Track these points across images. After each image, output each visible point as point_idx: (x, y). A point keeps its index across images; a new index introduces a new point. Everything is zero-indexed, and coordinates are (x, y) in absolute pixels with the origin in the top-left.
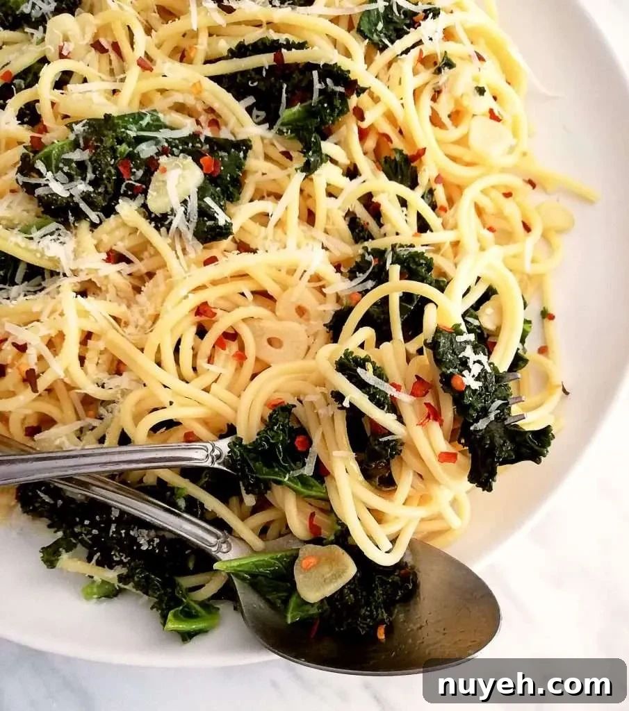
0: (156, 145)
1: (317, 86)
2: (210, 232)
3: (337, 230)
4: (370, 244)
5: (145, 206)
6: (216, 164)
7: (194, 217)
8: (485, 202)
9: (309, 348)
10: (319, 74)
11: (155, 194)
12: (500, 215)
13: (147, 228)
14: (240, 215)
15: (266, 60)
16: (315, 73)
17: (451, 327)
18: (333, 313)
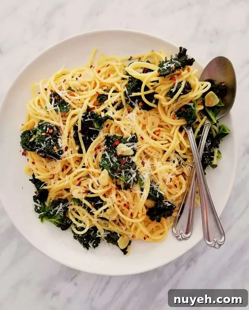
0: (113, 158)
1: (89, 119)
2: (134, 140)
3: (121, 112)
4: (124, 103)
5: (132, 156)
6: (117, 141)
7: (132, 143)
8: (103, 77)
9: (153, 115)
10: (86, 119)
11: (130, 153)
12: (105, 73)
13: (137, 154)
14: (127, 134)
15: (80, 136)
16: (86, 120)
17: (158, 73)
18: (144, 110)
